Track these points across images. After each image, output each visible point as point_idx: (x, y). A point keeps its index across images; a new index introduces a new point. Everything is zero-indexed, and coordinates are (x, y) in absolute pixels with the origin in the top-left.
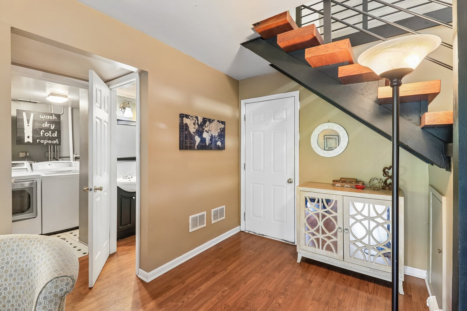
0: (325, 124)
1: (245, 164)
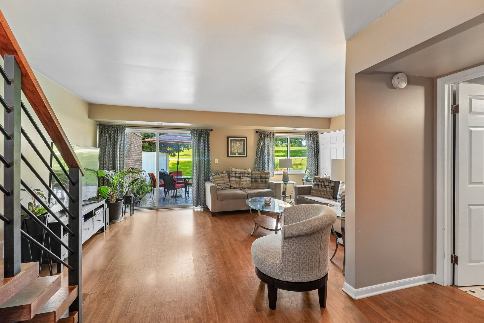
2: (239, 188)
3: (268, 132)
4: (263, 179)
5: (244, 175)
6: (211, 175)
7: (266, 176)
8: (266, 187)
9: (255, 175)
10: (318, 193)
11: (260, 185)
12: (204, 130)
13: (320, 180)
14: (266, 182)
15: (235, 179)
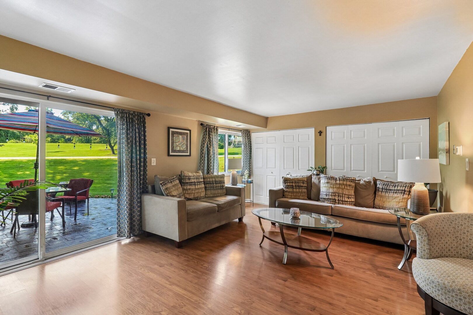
2: (194, 198)
3: (212, 126)
4: (219, 183)
5: (198, 180)
6: (163, 184)
7: (222, 179)
8: (223, 193)
9: (208, 179)
10: (293, 195)
11: (216, 192)
12: (138, 112)
13: (293, 181)
14: (222, 187)
15: (189, 187)
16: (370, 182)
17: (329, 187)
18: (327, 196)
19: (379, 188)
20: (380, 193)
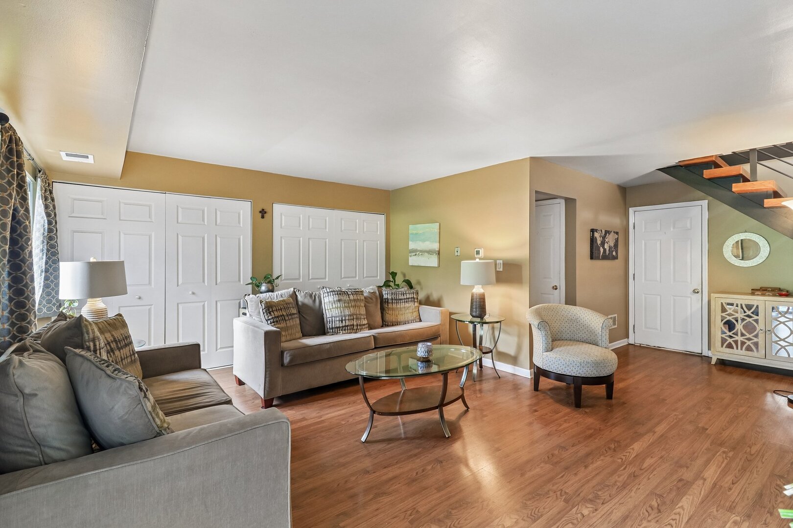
0: (740, 234)
1: (634, 275)
16: (374, 293)
17: (343, 307)
18: (342, 322)
19: (387, 299)
20: (390, 305)
